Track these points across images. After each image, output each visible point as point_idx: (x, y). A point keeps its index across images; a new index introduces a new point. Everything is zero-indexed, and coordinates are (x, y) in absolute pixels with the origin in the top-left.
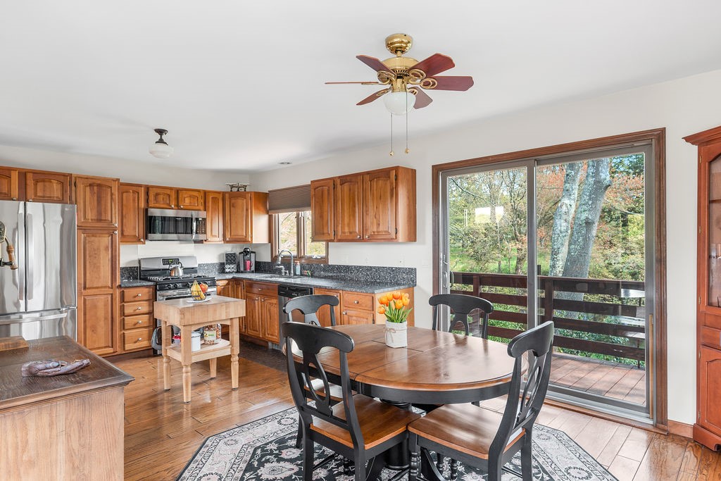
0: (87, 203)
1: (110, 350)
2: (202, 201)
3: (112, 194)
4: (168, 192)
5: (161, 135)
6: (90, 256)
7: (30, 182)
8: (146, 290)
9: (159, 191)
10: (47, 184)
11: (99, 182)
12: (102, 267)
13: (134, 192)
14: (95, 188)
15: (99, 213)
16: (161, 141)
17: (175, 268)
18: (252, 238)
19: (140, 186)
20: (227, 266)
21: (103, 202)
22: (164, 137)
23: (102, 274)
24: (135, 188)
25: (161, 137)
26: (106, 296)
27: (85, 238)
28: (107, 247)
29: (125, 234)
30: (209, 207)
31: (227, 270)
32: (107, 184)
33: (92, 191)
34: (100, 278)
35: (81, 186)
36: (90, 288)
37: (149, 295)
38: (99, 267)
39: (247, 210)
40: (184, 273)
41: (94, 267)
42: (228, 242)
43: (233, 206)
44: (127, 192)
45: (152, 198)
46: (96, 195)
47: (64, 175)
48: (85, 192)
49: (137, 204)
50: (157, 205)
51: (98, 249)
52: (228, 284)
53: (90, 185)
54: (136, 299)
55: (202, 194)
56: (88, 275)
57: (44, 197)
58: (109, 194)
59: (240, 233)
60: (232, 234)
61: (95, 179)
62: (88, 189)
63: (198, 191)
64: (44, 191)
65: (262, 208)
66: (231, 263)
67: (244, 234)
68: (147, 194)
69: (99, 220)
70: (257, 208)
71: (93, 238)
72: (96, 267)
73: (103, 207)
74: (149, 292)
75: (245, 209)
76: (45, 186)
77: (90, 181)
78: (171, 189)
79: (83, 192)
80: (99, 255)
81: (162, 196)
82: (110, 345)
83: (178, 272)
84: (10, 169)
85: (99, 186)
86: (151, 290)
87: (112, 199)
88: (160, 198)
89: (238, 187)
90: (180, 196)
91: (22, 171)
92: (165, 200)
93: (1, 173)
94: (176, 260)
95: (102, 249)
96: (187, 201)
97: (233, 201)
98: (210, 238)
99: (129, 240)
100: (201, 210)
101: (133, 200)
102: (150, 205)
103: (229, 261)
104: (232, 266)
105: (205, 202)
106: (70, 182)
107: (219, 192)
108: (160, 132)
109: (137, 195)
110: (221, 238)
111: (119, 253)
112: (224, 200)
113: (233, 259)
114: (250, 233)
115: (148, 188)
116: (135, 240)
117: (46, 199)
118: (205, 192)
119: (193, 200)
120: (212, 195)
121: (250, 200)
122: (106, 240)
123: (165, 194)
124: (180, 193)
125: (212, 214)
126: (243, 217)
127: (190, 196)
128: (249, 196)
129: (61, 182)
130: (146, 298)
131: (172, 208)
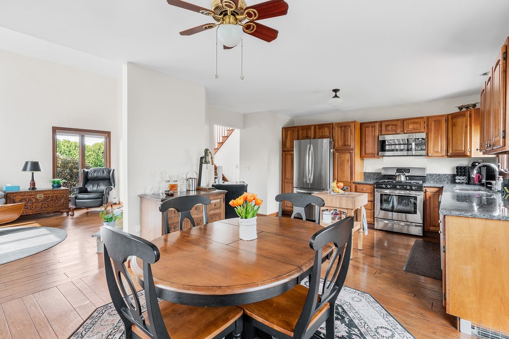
0: (339, 137)
2: (425, 125)
3: (351, 130)
4: (395, 123)
6: (340, 165)
7: (317, 130)
8: (369, 186)
9: (388, 123)
10: (323, 130)
11: (344, 125)
14: (343, 128)
15: (345, 142)
16: (336, 96)
17: (399, 175)
18: (471, 152)
19: (376, 122)
21: (346, 136)
22: (338, 94)
24: (372, 124)
27: (338, 155)
28: (348, 160)
29: (367, 152)
30: (431, 129)
31: (457, 181)
32: (349, 125)
33: (341, 130)
34: (344, 176)
35: (337, 128)
37: (371, 190)
38: (344, 171)
39: (466, 127)
40: (407, 178)
42: (450, 157)
43: (454, 125)
45: (384, 128)
46: (343, 132)
47: (330, 124)
49: (373, 134)
50: (387, 133)
51: (344, 161)
53: (341, 127)
54: (363, 191)
55: (425, 120)
56: (339, 174)
59: (459, 148)
60: (453, 150)
61: (343, 123)
63: (422, 118)
64: (322, 134)
67: (463, 150)
68: (381, 126)
69: (345, 145)
71: (341, 155)
72: (343, 170)
74: (371, 188)
75: (464, 127)
77: (341, 125)
78: (398, 120)
79: (337, 132)
80: (344, 164)
81: (391, 126)
84: (311, 126)
85: (345, 126)
86: (373, 187)
87: (351, 133)
88: (390, 128)
89: (467, 107)
90: (405, 124)
91: (315, 126)
92: (393, 129)
93: (308, 128)
94: (408, 170)
95: (346, 161)
96: (411, 127)
97: (454, 121)
98: (432, 154)
99: (370, 156)
100: (423, 132)
101: (372, 132)
102: (383, 133)
103: (460, 174)
104: (463, 178)
105: (428, 126)
106: (332, 127)
107: (442, 116)
108: (336, 91)
109: (374, 128)
110: (444, 153)
111: (354, 163)
112: (447, 121)
113: (464, 172)
114: (468, 148)
115: (381, 123)
116: (372, 156)
117: (323, 137)
118: (428, 118)
119: (415, 126)
120: (435, 119)
121: (470, 117)
122: (348, 156)
123: (393, 125)
124: (405, 122)
125: (435, 134)
126: (462, 134)
127: (414, 123)
128: (469, 114)
129: (329, 128)
130: (369, 191)
131: (399, 133)
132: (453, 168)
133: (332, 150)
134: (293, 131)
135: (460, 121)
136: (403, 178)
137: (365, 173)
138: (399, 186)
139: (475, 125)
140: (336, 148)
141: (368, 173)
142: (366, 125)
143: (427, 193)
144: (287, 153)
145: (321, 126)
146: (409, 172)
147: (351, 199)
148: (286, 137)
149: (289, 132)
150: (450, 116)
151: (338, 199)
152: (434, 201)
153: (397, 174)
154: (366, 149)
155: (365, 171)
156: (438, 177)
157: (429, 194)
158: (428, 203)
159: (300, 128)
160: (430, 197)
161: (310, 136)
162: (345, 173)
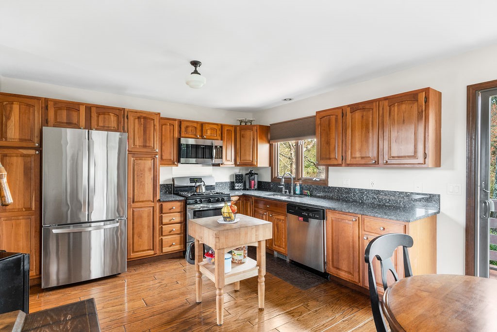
0: (136, 132)
1: (152, 252)
2: (220, 133)
3: (154, 126)
4: (195, 125)
5: (196, 67)
6: (137, 176)
7: (94, 115)
8: (179, 204)
9: (188, 124)
10: (106, 116)
11: (145, 115)
12: (146, 185)
13: (170, 125)
14: (142, 120)
15: (145, 140)
16: (196, 72)
17: (199, 186)
18: (257, 162)
19: (175, 120)
20: (236, 185)
21: (148, 132)
22: (198, 69)
23: (146, 191)
24: (171, 122)
25: (196, 69)
26: (149, 208)
27: (134, 161)
28: (151, 169)
29: (164, 158)
30: (224, 137)
31: (237, 188)
32: (151, 117)
33: (139, 123)
34: (144, 194)
35: (131, 118)
36: (137, 202)
37: (181, 208)
38: (144, 184)
39: (254, 140)
40: (206, 190)
41: (141, 185)
42: (238, 165)
44: (165, 125)
45: (183, 129)
46: (142, 126)
47: (119, 109)
48: (134, 123)
49: (172, 134)
50: (187, 135)
51: (144, 170)
52: (239, 200)
53: (139, 118)
54: (171, 211)
55: (220, 127)
56: (136, 191)
57: (104, 127)
58: (152, 125)
60: (242, 159)
61: (142, 113)
62: (137, 120)
63: (217, 124)
64: (104, 122)
65: (265, 138)
66: (240, 182)
67: (251, 159)
68: (180, 126)
69: (145, 146)
70: (261, 138)
71: (140, 161)
72: (142, 185)
73: (148, 135)
74: (181, 205)
75: (252, 139)
76: (104, 118)
77: (139, 115)
78: (197, 122)
79: (134, 125)
80: (144, 175)
81: (190, 128)
82: (152, 248)
83: (202, 189)
84: (79, 104)
85: (145, 118)
87: (154, 129)
88: (189, 130)
89: (246, 122)
90: (204, 129)
91: (88, 106)
92: (193, 132)
93: (72, 107)
94: (200, 179)
95: (146, 169)
97: (242, 133)
98: (224, 162)
100: (219, 139)
102: (184, 136)
103: (237, 181)
104: (240, 185)
105: (222, 134)
106: (124, 115)
107: (232, 126)
108: (195, 64)
110: (233, 163)
112: (235, 130)
113: (241, 179)
114: (255, 158)
115: (180, 122)
116: (170, 163)
118: (222, 126)
119: (213, 132)
120: (227, 128)
121: (256, 132)
123: (193, 127)
124: (204, 126)
127: (211, 128)
128: (256, 128)
129: (117, 115)
130: (179, 210)
131: (198, 138)
135: (248, 133)
140: (131, 150)
142: (164, 121)
144: (6, 151)
145: (103, 110)
161: (75, 121)
162: (146, 188)
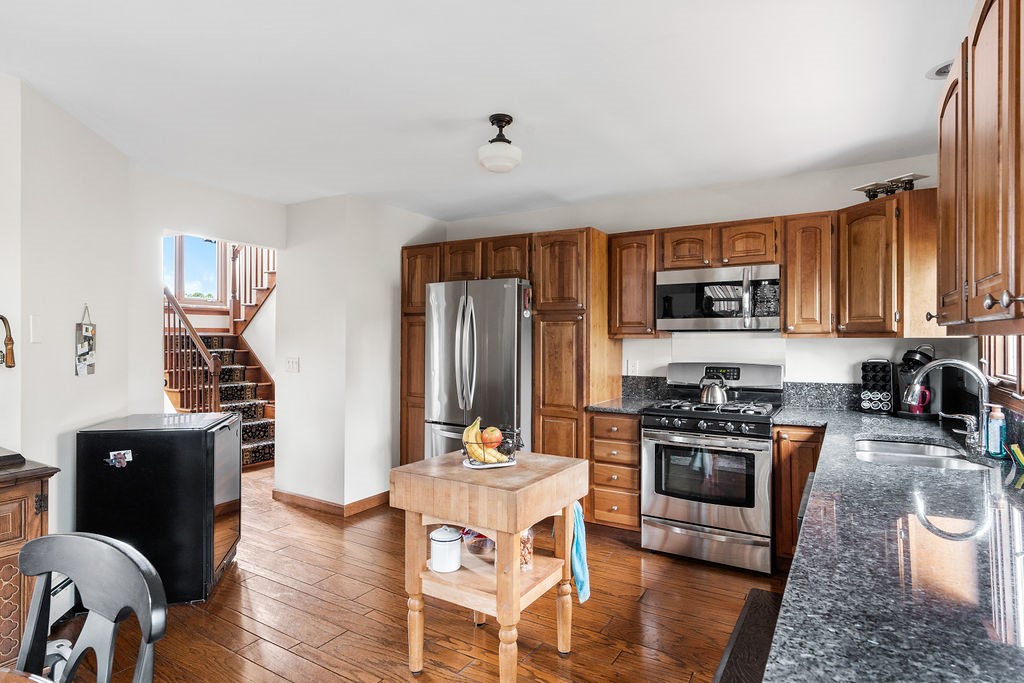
0: (547, 274)
2: (778, 242)
3: (578, 255)
4: (699, 235)
5: (501, 127)
6: (550, 356)
7: (491, 254)
8: (627, 421)
9: (682, 236)
10: (506, 253)
11: (561, 239)
12: (564, 374)
13: (638, 246)
14: (557, 248)
15: (562, 288)
16: (501, 138)
17: (709, 387)
18: (901, 321)
19: (650, 232)
20: (866, 395)
21: (566, 271)
23: (565, 386)
24: (639, 239)
25: (501, 131)
26: (568, 421)
27: (544, 328)
28: (571, 343)
30: (793, 253)
31: (866, 405)
32: (573, 239)
33: (552, 253)
34: (561, 391)
35: (540, 249)
36: (550, 405)
38: (560, 373)
39: (888, 246)
40: (730, 397)
41: (554, 373)
42: (846, 334)
43: (855, 243)
44: (628, 248)
45: (669, 251)
46: (557, 260)
47: (523, 237)
49: (643, 267)
50: (678, 264)
51: (559, 345)
53: (552, 245)
54: (612, 435)
55: (778, 226)
56: (547, 384)
57: (503, 271)
58: (574, 256)
59: (869, 310)
60: (853, 315)
61: (557, 235)
62: (548, 251)
64: (503, 264)
66: (874, 388)
67: (881, 315)
68: (662, 245)
69: (561, 299)
71: (553, 328)
73: (566, 276)
74: (631, 427)
75: (883, 246)
76: (503, 257)
77: (552, 239)
78: (706, 227)
79: (543, 260)
80: (561, 354)
81: (687, 245)
84: (474, 242)
85: (562, 244)
86: (636, 422)
87: (579, 264)
88: (684, 249)
89: (890, 190)
90: (725, 240)
91: (485, 242)
92: (693, 252)
93: (467, 247)
94: (733, 371)
95: (564, 343)
96: (740, 246)
97: (855, 228)
98: (795, 326)
99: (632, 330)
100: (772, 262)
101: (638, 260)
102: (666, 266)
103: (871, 383)
104: (880, 396)
105: (785, 244)
106: (530, 245)
107: (823, 215)
108: (501, 120)
109: (643, 251)
110: (829, 325)
111: (588, 352)
112: (836, 230)
113: (883, 378)
114: (895, 309)
115: (661, 234)
116: (640, 330)
117: (505, 274)
118: (785, 221)
119: (753, 244)
120: (803, 224)
121: (898, 216)
122: (570, 331)
123: (693, 241)
124: (726, 234)
125: (803, 268)
126: (877, 267)
127: (748, 236)
128: (895, 206)
129: (520, 248)
130: (627, 436)
131: (708, 266)
132: (854, 367)
133: (527, 314)
134: (430, 257)
135: (870, 227)
136: (719, 397)
137: (625, 378)
138: (706, 420)
139: (911, 239)
140: (539, 308)
141: (634, 378)
142: (625, 241)
143: (783, 443)
144: (413, 318)
145: (501, 243)
146: (738, 379)
147: (504, 494)
148: (411, 275)
149: (419, 261)
150: (843, 217)
151: (466, 495)
152: (800, 467)
153: (707, 382)
154: (624, 312)
155: (624, 374)
156: (814, 393)
157: (787, 446)
158: (784, 473)
159: (447, 248)
160: (791, 457)
161: (471, 270)
162: (564, 381)
